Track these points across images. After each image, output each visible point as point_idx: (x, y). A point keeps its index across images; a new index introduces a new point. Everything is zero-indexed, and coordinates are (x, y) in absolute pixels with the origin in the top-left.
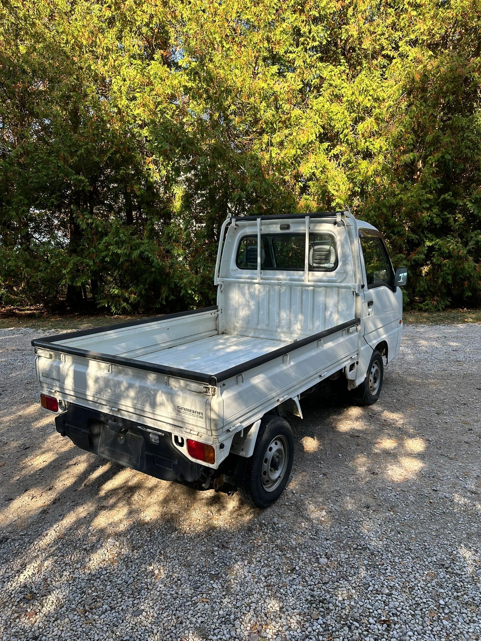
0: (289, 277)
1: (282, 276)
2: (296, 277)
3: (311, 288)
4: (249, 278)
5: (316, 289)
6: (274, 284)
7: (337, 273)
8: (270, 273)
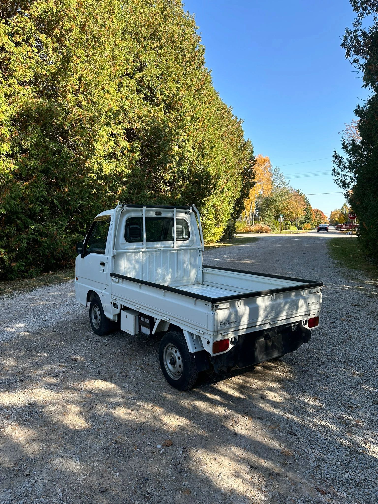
0: (163, 246)
1: (159, 245)
2: (167, 245)
3: (176, 251)
4: (135, 249)
5: (179, 251)
6: (153, 251)
7: (190, 241)
8: (150, 244)
